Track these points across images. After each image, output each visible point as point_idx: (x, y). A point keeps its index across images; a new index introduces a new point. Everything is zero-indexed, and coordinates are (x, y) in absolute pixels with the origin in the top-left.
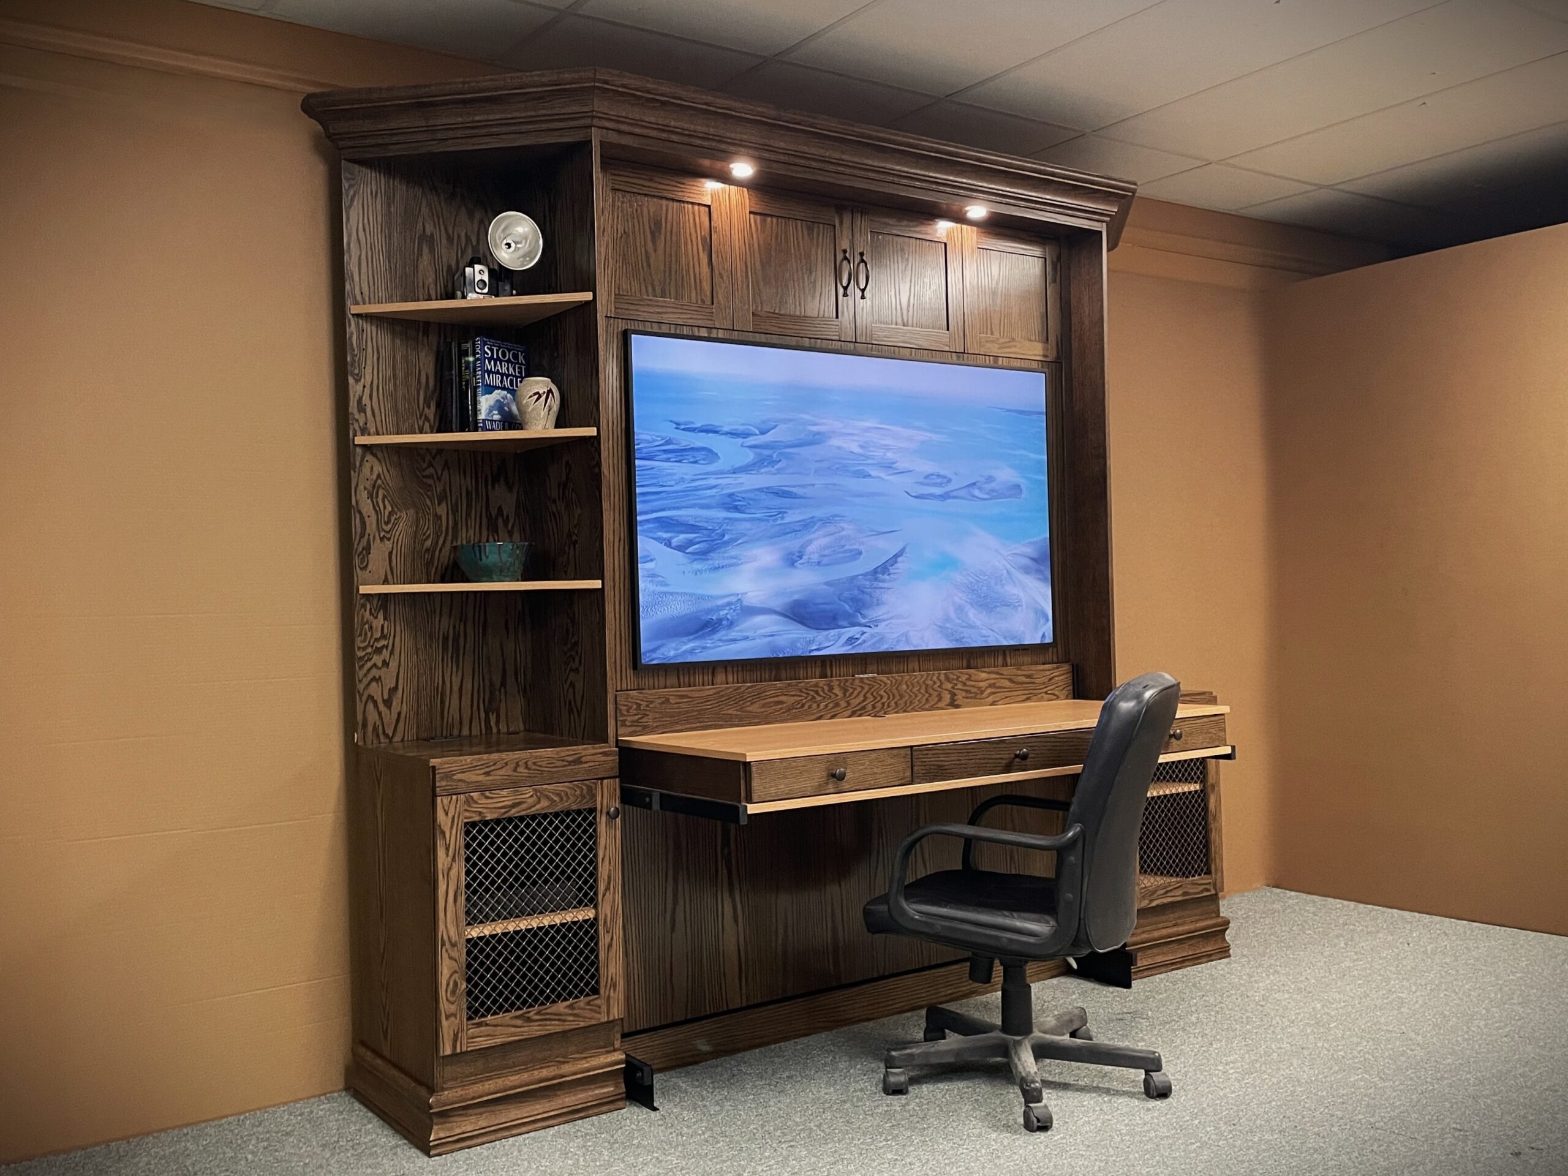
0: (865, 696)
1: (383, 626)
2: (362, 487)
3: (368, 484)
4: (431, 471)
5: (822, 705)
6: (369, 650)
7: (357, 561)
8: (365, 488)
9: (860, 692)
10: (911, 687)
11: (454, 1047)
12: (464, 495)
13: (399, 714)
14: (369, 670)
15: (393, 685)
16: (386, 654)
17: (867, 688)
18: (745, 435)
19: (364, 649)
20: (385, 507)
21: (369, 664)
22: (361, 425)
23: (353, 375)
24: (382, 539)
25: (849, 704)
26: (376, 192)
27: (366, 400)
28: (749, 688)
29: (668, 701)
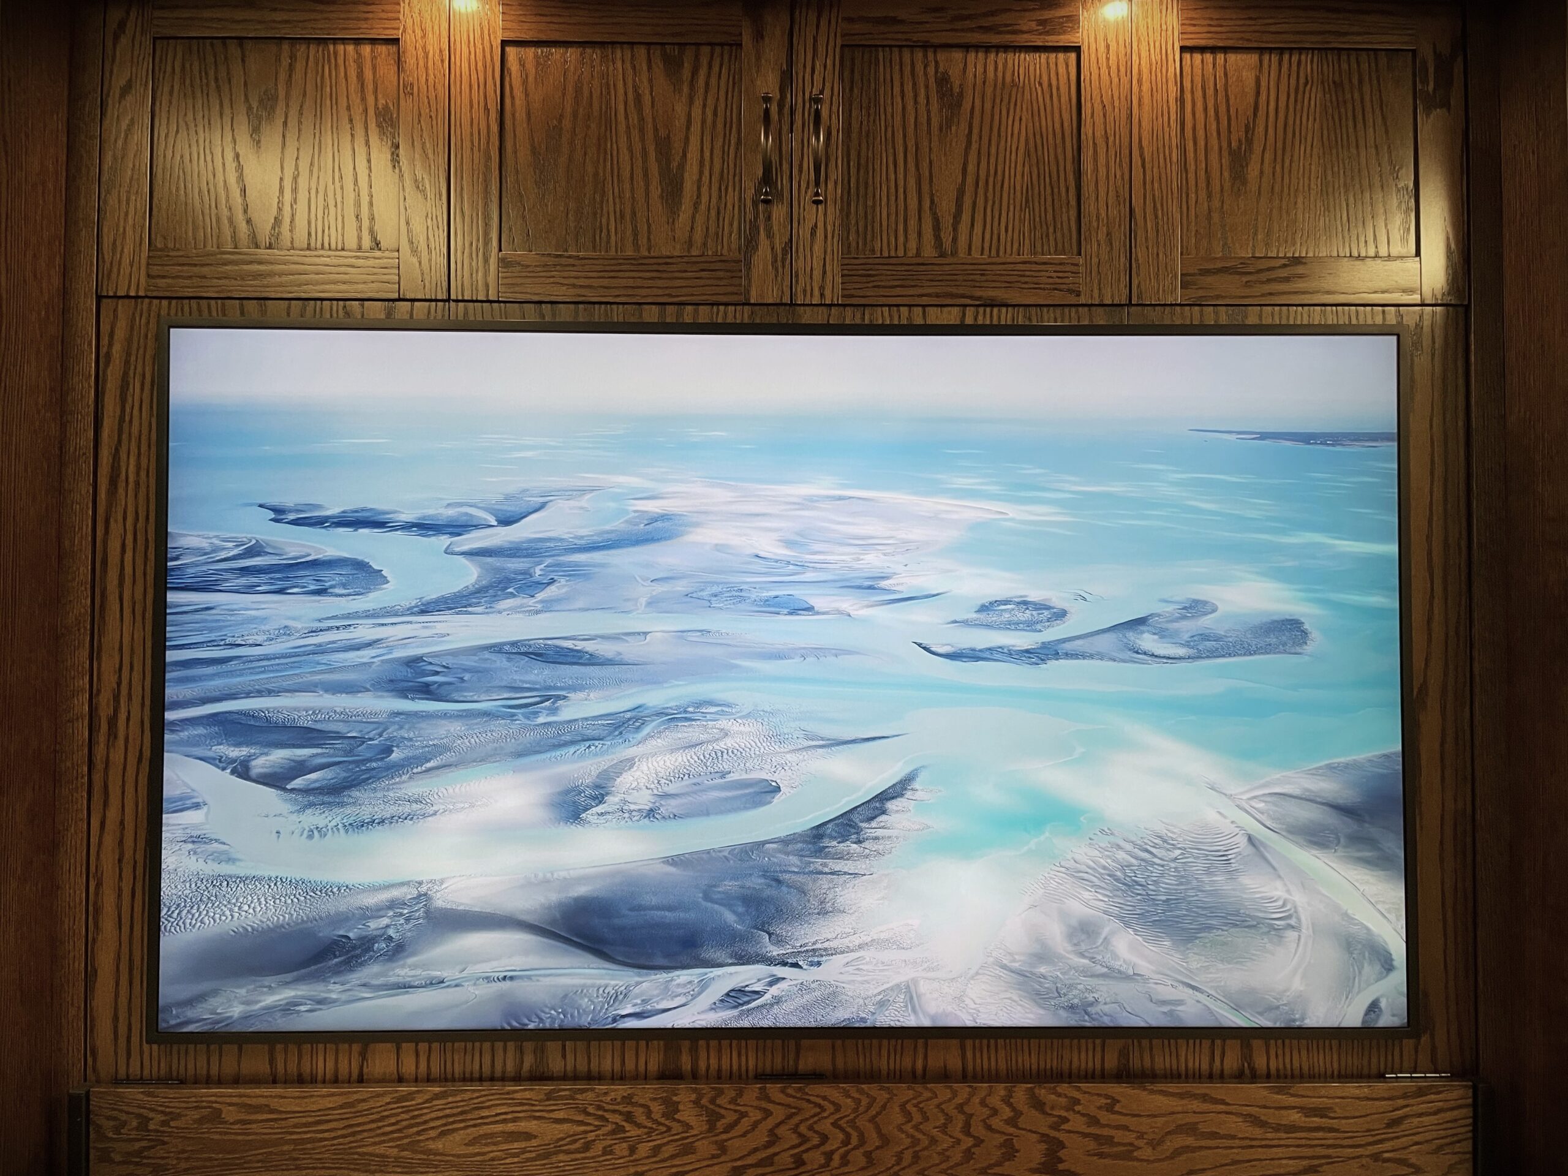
0: (771, 1132)
5: (643, 1149)
9: (755, 1125)
10: (917, 1117)
17: (779, 1113)
18: (457, 528)
25: (723, 1149)
28: (437, 1096)
29: (216, 1116)
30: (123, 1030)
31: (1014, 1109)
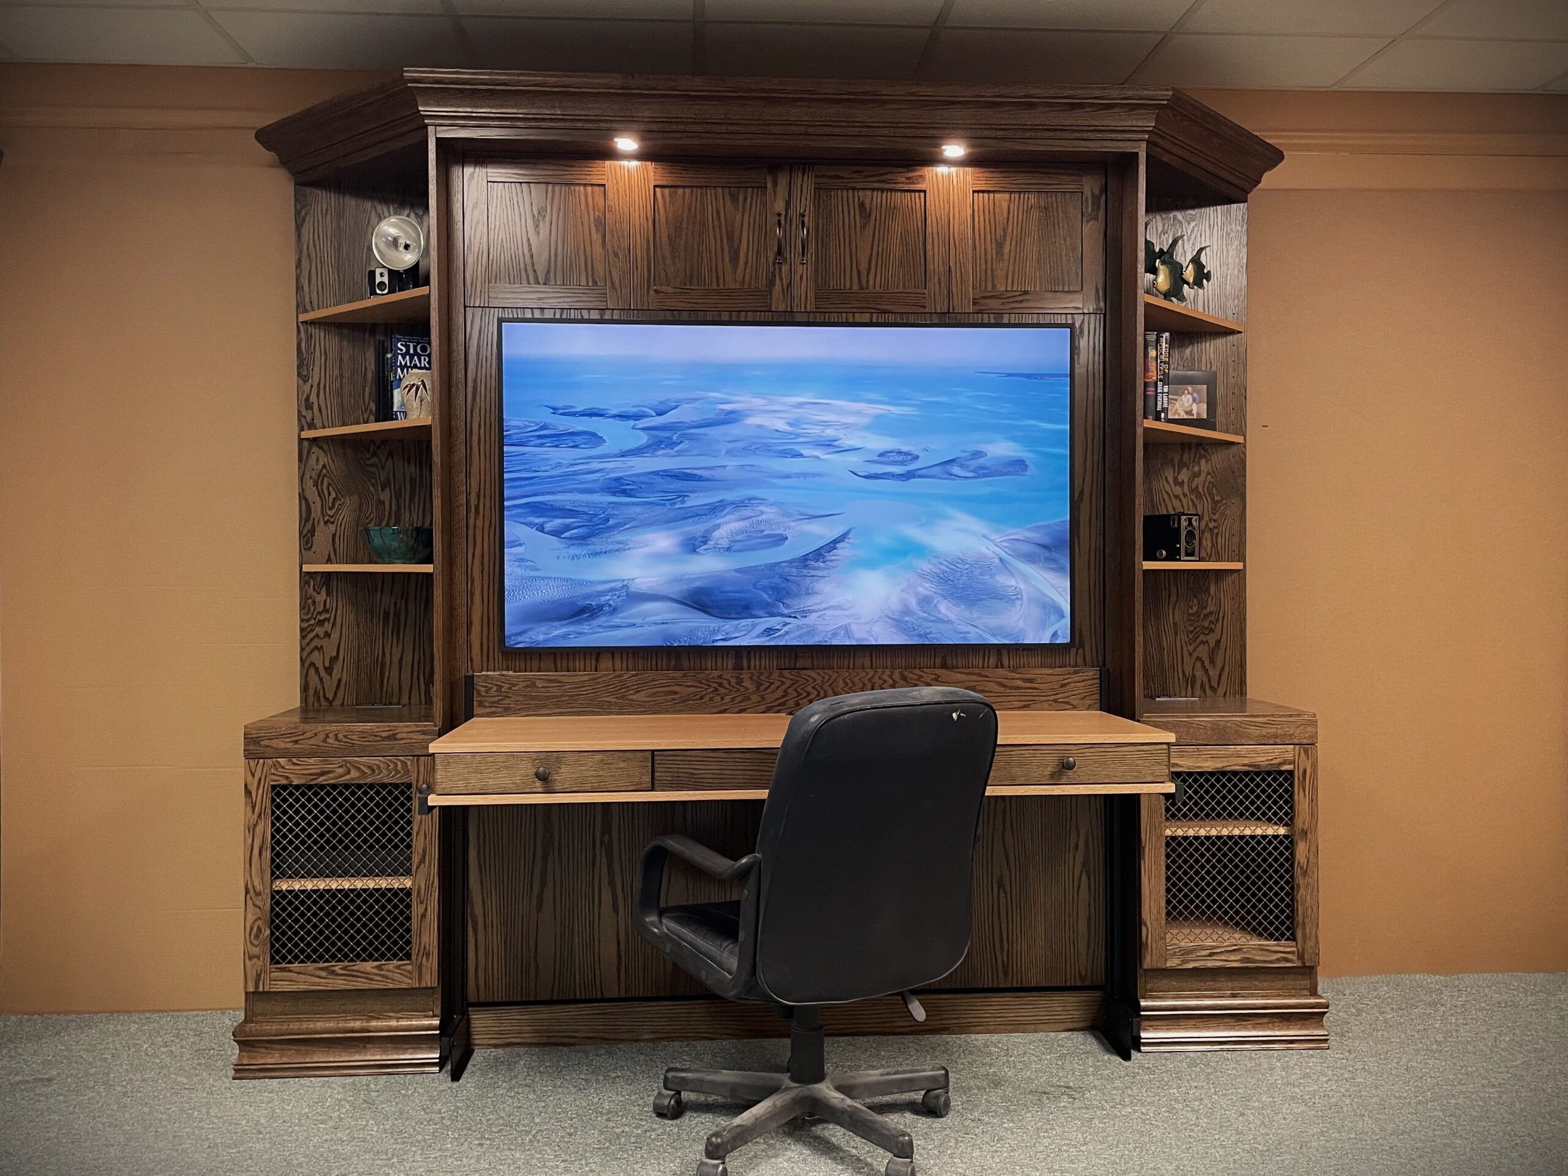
0: (785, 691)
1: (325, 601)
2: (308, 476)
3: (314, 474)
4: (375, 460)
6: (312, 622)
7: (302, 542)
8: (311, 477)
9: (778, 687)
11: (257, 986)
13: (340, 681)
14: (312, 640)
15: (334, 654)
16: (327, 626)
17: (788, 683)
18: (637, 417)
19: (308, 621)
20: (329, 494)
21: (312, 635)
22: (308, 420)
23: (301, 376)
24: (326, 523)
25: (764, 699)
26: (326, 210)
27: (313, 398)
28: (633, 676)
29: (534, 685)
30: (485, 649)
31: (893, 680)
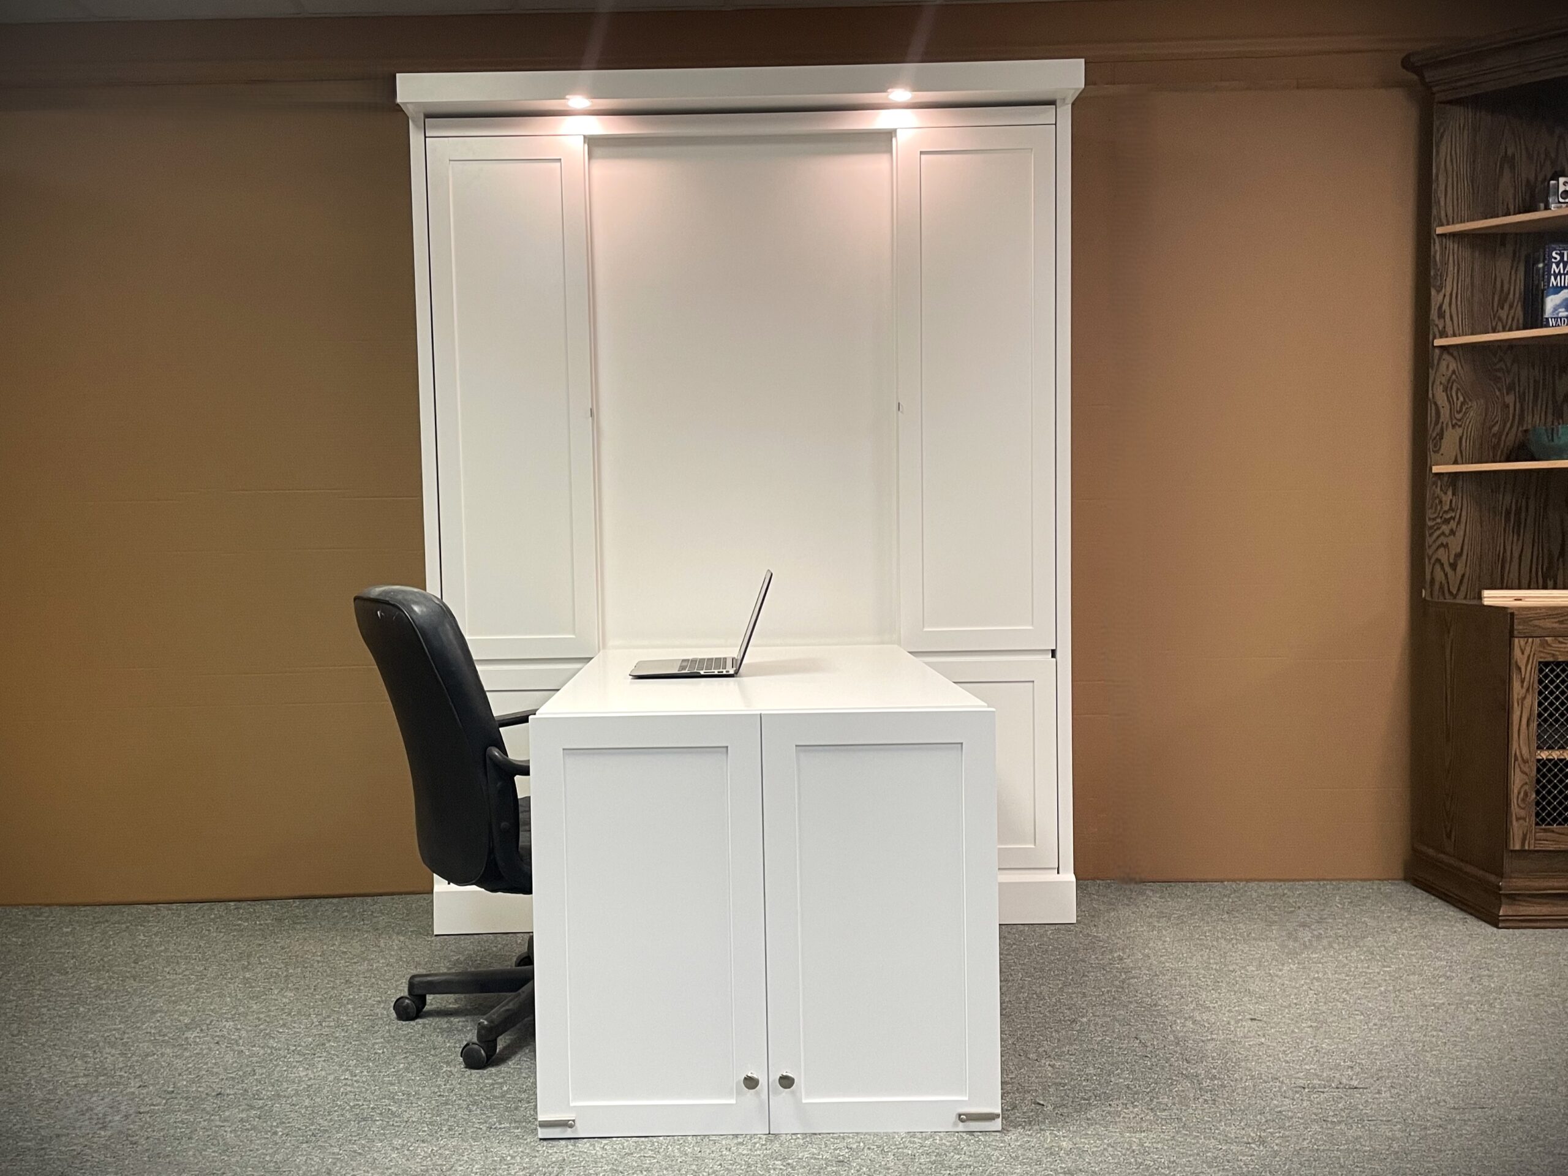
1: (1451, 501)
2: (1438, 383)
3: (1444, 380)
4: (1502, 365)
6: (1439, 520)
7: (1431, 445)
8: (1441, 383)
11: (1523, 844)
12: (1532, 385)
13: (1463, 576)
14: (1438, 537)
15: (1459, 550)
16: (1453, 524)
19: (1434, 519)
20: (1458, 399)
21: (1438, 533)
22: (1441, 329)
23: (1434, 286)
24: (1453, 426)
26: (1464, 126)
27: (1445, 307)
